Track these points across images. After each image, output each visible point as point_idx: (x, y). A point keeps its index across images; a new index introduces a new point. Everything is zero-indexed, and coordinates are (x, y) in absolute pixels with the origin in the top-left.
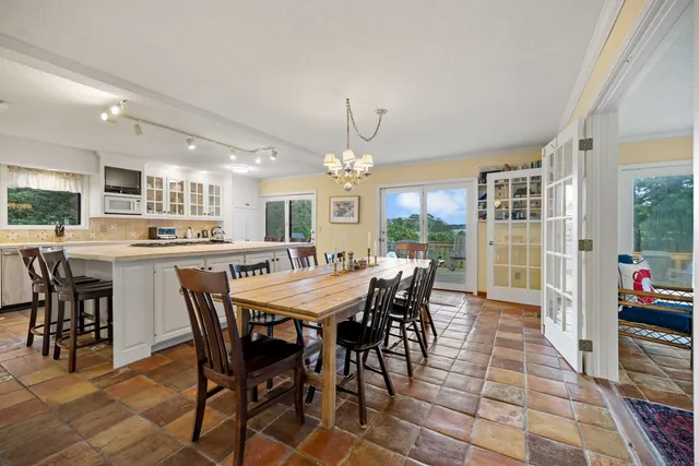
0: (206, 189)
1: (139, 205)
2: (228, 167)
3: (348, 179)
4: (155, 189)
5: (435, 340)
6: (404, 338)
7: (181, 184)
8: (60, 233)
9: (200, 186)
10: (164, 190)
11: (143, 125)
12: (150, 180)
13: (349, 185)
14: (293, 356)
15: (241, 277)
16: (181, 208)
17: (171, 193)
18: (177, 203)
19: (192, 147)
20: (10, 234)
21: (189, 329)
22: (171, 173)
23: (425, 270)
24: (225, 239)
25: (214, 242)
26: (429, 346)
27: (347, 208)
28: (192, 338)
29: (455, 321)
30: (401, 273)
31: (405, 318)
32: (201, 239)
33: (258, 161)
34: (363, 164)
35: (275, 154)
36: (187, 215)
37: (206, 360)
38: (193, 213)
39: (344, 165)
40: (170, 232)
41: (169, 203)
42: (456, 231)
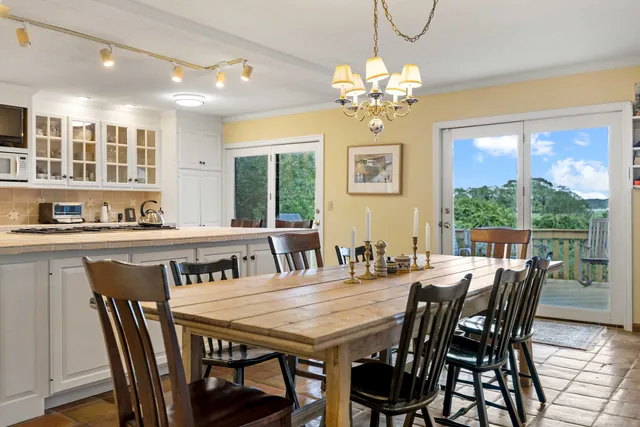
0: (132, 137)
1: (23, 166)
2: (169, 96)
3: (375, 111)
4: (50, 137)
5: (542, 409)
6: (478, 399)
7: (92, 128)
9: (123, 131)
10: (64, 138)
11: (30, 29)
12: (41, 123)
13: (378, 122)
14: (275, 416)
15: (189, 282)
16: (91, 169)
17: (75, 144)
18: (85, 162)
19: (109, 64)
21: (107, 373)
22: (74, 110)
23: (517, 275)
24: (164, 222)
25: (145, 226)
26: (530, 419)
27: (379, 166)
28: (111, 387)
29: (583, 376)
30: (469, 277)
31: (480, 361)
32: (124, 223)
33: (220, 85)
34: (405, 82)
35: (248, 71)
36: (101, 182)
37: (132, 416)
38: (111, 177)
39: (368, 86)
40: (73, 210)
41: (72, 161)
42: (598, 211)
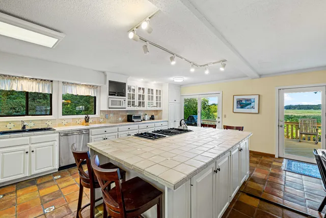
0: (155, 92)
1: (125, 103)
4: (131, 93)
7: (143, 89)
8: (87, 120)
9: (152, 90)
10: (136, 93)
12: (129, 88)
16: (143, 103)
17: (139, 95)
18: (141, 101)
20: (63, 121)
27: (248, 103)
33: (207, 72)
36: (146, 107)
38: (149, 106)
40: (138, 117)
41: (138, 101)
